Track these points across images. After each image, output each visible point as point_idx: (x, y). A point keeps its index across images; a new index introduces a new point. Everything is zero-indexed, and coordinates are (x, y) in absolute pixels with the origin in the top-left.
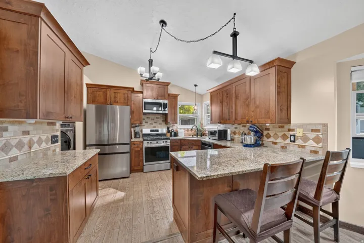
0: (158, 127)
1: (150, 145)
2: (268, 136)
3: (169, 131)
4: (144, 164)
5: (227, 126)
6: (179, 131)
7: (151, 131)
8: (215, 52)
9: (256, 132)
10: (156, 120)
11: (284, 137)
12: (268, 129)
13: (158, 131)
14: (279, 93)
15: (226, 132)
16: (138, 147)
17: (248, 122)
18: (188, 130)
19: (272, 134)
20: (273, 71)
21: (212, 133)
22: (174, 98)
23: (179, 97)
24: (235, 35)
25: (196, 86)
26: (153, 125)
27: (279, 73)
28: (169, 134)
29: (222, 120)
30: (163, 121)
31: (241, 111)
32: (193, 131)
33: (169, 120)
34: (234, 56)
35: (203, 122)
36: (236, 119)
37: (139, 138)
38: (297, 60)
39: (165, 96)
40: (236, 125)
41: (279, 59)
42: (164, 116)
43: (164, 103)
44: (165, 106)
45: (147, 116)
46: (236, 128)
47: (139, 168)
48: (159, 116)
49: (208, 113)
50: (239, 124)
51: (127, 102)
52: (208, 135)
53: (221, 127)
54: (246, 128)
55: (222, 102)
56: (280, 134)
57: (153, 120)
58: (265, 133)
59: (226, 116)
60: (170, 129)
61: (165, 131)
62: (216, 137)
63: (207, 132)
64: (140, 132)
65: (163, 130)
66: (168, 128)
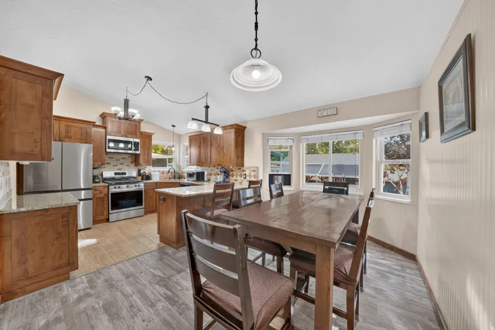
0: (125, 170)
1: (117, 190)
2: (233, 176)
3: (139, 174)
4: (111, 212)
5: (205, 168)
6: (152, 173)
7: (116, 174)
8: (193, 119)
9: (225, 172)
10: (122, 161)
11: (241, 176)
12: (232, 171)
13: (125, 174)
14: (236, 147)
15: (203, 173)
16: (101, 193)
17: (218, 165)
18: (163, 173)
19: (235, 174)
20: (233, 131)
21: (190, 175)
22: (148, 137)
23: (153, 136)
24: (207, 107)
25: (174, 126)
26: (118, 167)
27: (236, 133)
28: (140, 178)
29: (200, 163)
30: (131, 162)
31: (214, 156)
32: (170, 174)
33: (141, 161)
34: (206, 122)
35: (181, 165)
36: (211, 162)
37: (99, 182)
38: (248, 126)
39: (136, 134)
40: (212, 168)
41: (236, 124)
42: (133, 157)
43: (135, 142)
44: (136, 144)
45: (110, 156)
46: (212, 170)
47: (103, 217)
48: (126, 156)
49: (187, 154)
50: (214, 167)
51: (86, 138)
52: (186, 177)
53: (199, 169)
54: (219, 170)
55: (200, 147)
56: (239, 174)
57: (118, 160)
58: (231, 173)
59: (203, 159)
60: (142, 172)
61: (134, 174)
62: (195, 178)
63: (185, 175)
64: (100, 176)
65: (132, 172)
66: (139, 171)
